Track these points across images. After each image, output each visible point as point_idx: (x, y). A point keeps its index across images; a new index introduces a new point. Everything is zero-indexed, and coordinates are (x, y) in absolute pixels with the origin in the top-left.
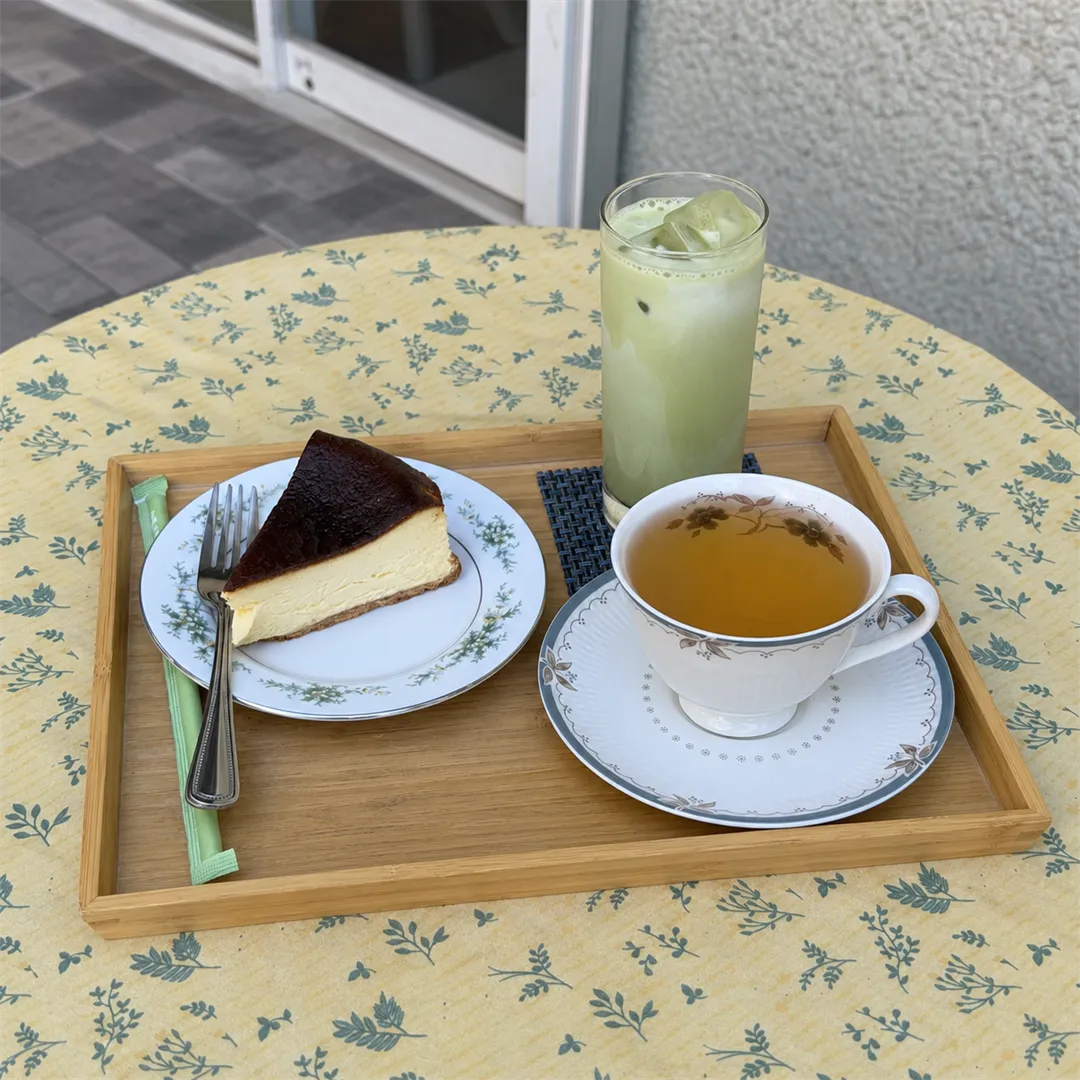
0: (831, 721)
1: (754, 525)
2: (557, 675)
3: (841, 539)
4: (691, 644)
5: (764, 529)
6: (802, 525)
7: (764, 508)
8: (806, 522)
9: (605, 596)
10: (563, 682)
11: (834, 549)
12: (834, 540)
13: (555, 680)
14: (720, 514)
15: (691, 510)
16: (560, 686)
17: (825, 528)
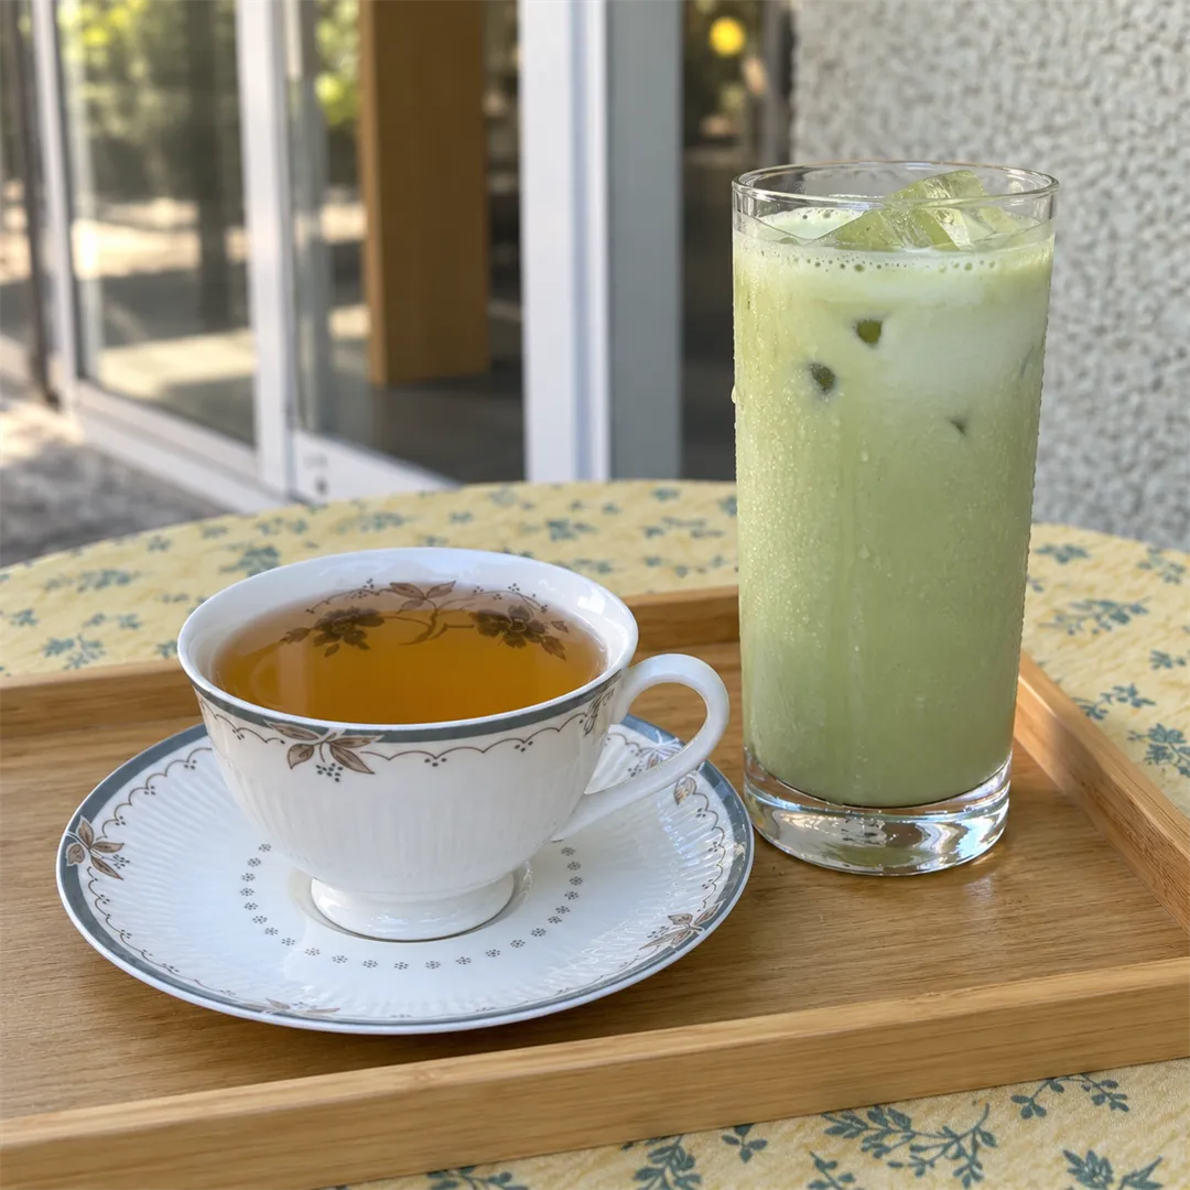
0: (563, 910)
1: (424, 629)
2: (93, 858)
3: (561, 625)
4: (306, 753)
5: (442, 632)
6: (501, 618)
7: (438, 601)
8: (506, 613)
9: (193, 758)
10: (101, 866)
11: (553, 645)
12: (552, 632)
13: (87, 862)
14: (372, 618)
15: (323, 613)
16: (95, 872)
17: (536, 616)
